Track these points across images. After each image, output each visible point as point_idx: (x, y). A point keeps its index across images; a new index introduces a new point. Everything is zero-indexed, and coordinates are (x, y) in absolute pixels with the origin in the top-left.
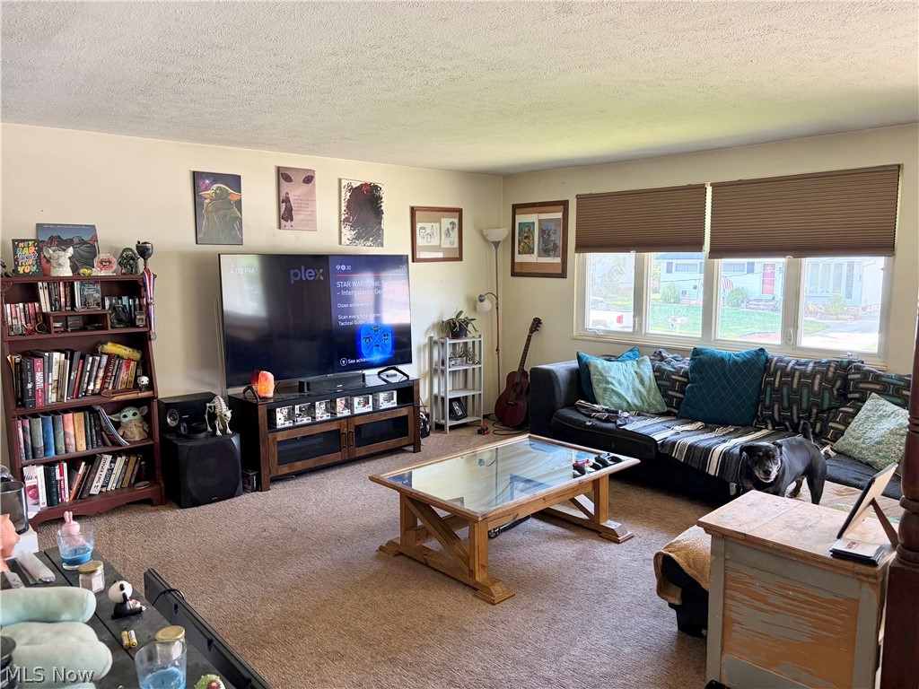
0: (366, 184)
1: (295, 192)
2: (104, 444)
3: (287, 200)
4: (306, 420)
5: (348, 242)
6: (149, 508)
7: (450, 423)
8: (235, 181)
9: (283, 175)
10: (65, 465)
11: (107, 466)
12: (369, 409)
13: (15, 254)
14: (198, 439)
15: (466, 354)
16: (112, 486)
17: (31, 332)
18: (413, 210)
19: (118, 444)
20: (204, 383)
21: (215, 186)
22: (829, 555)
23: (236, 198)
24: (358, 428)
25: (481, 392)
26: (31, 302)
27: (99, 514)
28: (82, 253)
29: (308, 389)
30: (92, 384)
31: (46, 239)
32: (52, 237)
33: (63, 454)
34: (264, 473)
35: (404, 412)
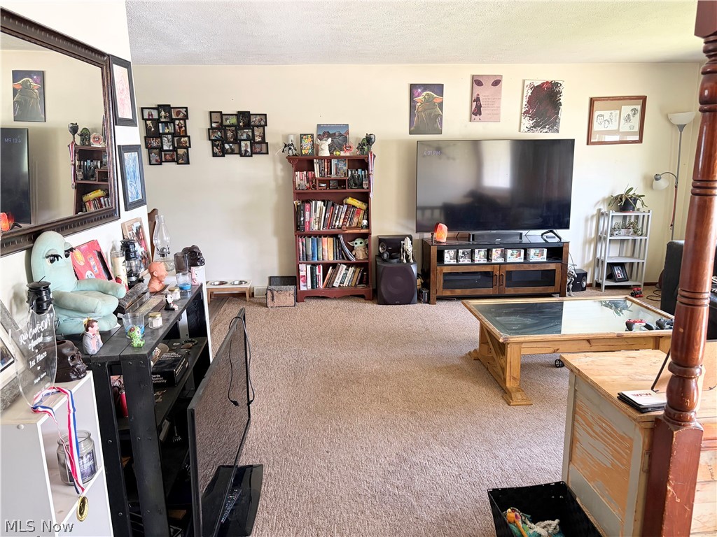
0: (547, 82)
1: (484, 93)
2: (343, 258)
3: (477, 100)
4: (467, 261)
5: (526, 130)
6: (363, 300)
7: (606, 283)
8: (439, 89)
9: (477, 81)
10: (321, 267)
11: (344, 271)
12: (521, 259)
13: (301, 143)
14: (391, 263)
15: (633, 227)
16: (346, 284)
17: (308, 188)
18: (592, 101)
19: (348, 259)
20: (408, 228)
21: (425, 93)
22: (616, 396)
23: (440, 101)
24: (509, 273)
25: (645, 261)
26: (310, 171)
27: (335, 298)
28: (340, 142)
29: (473, 240)
30: (338, 221)
31: (321, 134)
32: (325, 132)
33: (321, 261)
34: (433, 292)
35: (552, 266)
